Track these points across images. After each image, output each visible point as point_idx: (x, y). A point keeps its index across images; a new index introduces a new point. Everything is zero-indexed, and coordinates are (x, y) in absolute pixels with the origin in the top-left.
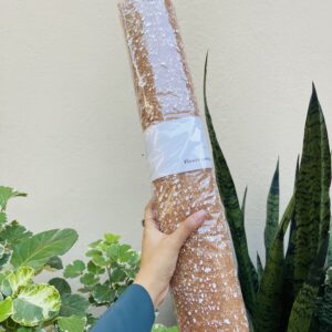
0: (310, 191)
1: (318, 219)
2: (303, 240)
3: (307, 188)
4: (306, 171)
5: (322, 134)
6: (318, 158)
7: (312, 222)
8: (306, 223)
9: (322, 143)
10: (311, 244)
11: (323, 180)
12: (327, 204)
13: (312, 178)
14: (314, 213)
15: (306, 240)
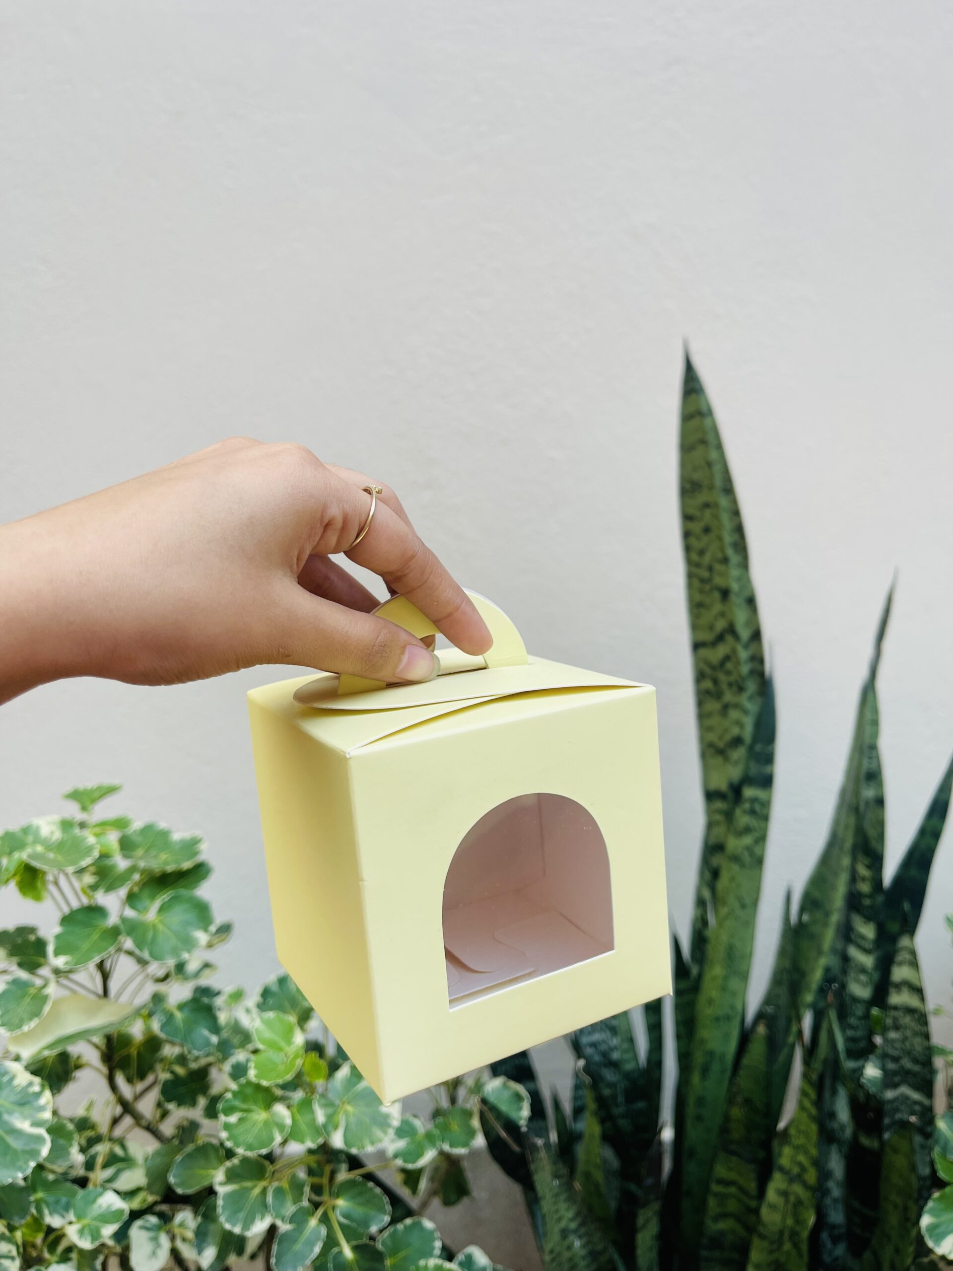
0: (707, 559)
1: (731, 630)
2: (708, 684)
3: (702, 553)
4: (691, 511)
5: (711, 438)
6: (711, 487)
7: (720, 638)
8: (708, 636)
9: (714, 455)
10: (728, 697)
11: (728, 538)
12: (751, 602)
13: (707, 530)
14: (722, 614)
15: (715, 681)
